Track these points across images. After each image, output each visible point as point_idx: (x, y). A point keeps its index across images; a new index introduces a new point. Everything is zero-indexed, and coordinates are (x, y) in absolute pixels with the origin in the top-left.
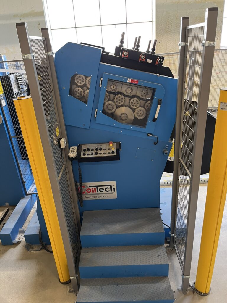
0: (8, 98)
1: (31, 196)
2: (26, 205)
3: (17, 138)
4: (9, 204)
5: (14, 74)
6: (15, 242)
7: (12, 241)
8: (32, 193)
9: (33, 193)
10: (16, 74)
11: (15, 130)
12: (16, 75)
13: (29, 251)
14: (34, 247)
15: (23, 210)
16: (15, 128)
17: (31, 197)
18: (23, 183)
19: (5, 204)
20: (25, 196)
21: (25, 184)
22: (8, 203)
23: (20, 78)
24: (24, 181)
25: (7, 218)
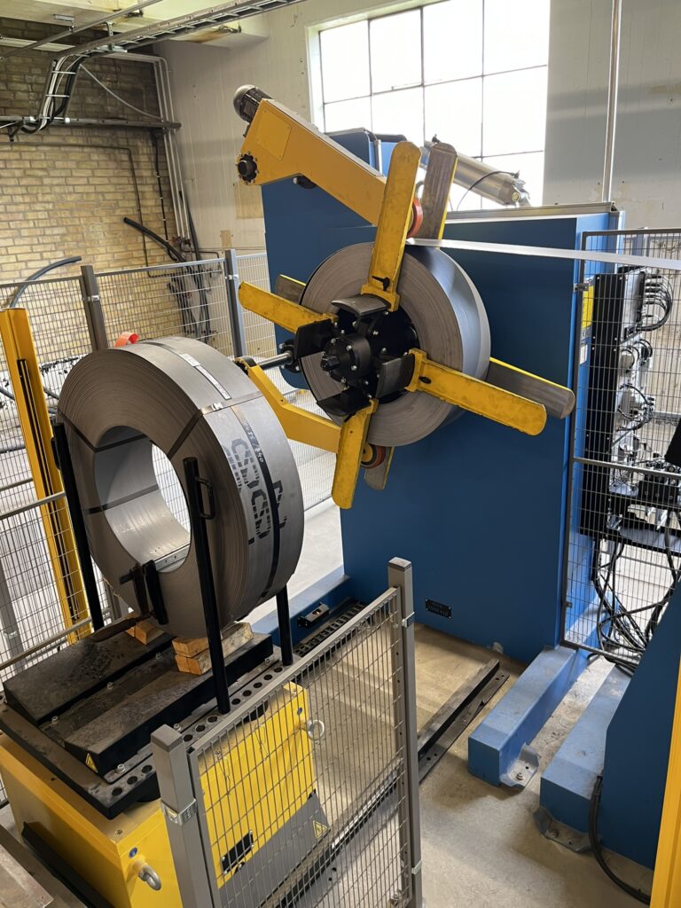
0: (598, 342)
1: (575, 651)
2: (556, 675)
3: (586, 466)
4: (502, 648)
5: (638, 272)
6: (507, 783)
7: (498, 775)
8: (580, 643)
9: (584, 645)
10: (643, 270)
11: (587, 438)
12: (643, 273)
13: (543, 836)
14: (561, 832)
15: (545, 688)
16: (588, 433)
17: (575, 655)
18: (563, 605)
19: (492, 645)
20: (557, 648)
21: (568, 609)
22: (502, 646)
23: (654, 285)
24: (568, 600)
25: (491, 692)
